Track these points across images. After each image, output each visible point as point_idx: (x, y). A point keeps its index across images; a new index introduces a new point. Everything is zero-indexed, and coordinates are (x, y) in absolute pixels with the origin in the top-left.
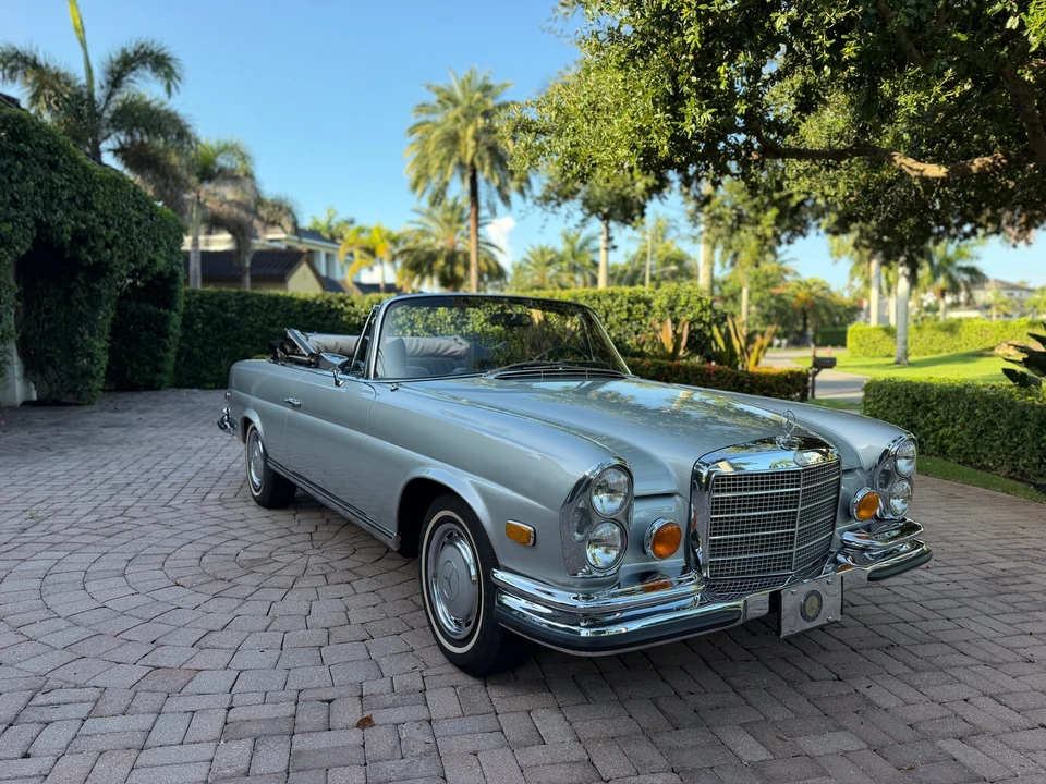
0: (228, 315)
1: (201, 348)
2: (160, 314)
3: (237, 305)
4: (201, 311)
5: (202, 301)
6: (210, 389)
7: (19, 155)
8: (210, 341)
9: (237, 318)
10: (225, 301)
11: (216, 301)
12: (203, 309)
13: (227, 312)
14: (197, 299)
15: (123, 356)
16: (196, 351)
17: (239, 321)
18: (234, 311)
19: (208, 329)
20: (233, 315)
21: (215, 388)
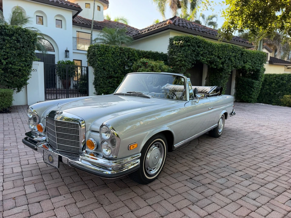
0: (283, 82)
1: (273, 92)
2: (252, 82)
3: (287, 79)
4: (275, 81)
5: (276, 78)
6: (274, 105)
7: (189, 45)
8: (276, 90)
9: (287, 83)
10: (283, 77)
11: (280, 78)
12: (276, 80)
13: (283, 81)
14: (274, 77)
15: (242, 93)
16: (271, 93)
17: (287, 84)
18: (286, 81)
19: (276, 86)
20: (285, 82)
21: (275, 105)
